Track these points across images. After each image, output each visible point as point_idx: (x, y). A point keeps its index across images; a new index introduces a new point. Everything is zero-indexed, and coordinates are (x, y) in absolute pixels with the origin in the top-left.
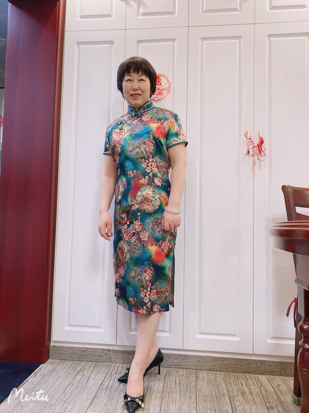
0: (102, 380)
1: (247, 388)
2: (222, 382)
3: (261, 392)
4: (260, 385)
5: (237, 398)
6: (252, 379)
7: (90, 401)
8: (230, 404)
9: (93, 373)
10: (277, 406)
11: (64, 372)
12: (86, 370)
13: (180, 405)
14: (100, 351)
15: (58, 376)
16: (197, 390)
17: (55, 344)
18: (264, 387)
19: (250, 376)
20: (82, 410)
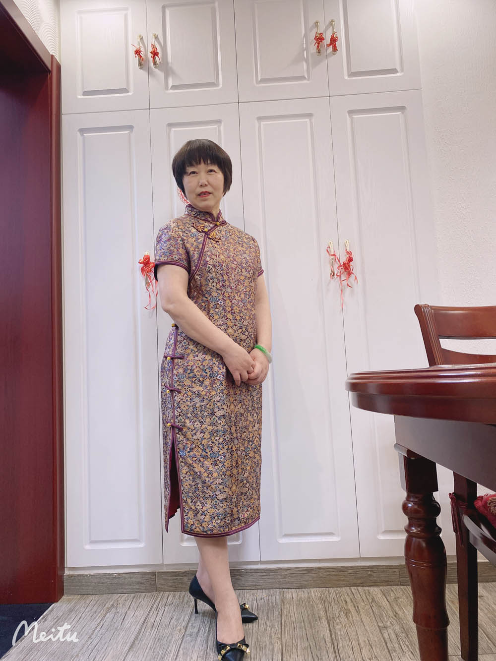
0: (144, 616)
1: (353, 606)
2: (318, 602)
3: (372, 610)
4: (370, 601)
5: (338, 621)
6: (361, 594)
7: (129, 645)
8: (328, 629)
9: (132, 608)
10: (393, 625)
11: (88, 612)
12: (121, 605)
13: (259, 637)
14: (140, 576)
15: (80, 617)
16: (283, 617)
17: (72, 573)
18: (376, 601)
19: (358, 590)
20: (119, 658)
